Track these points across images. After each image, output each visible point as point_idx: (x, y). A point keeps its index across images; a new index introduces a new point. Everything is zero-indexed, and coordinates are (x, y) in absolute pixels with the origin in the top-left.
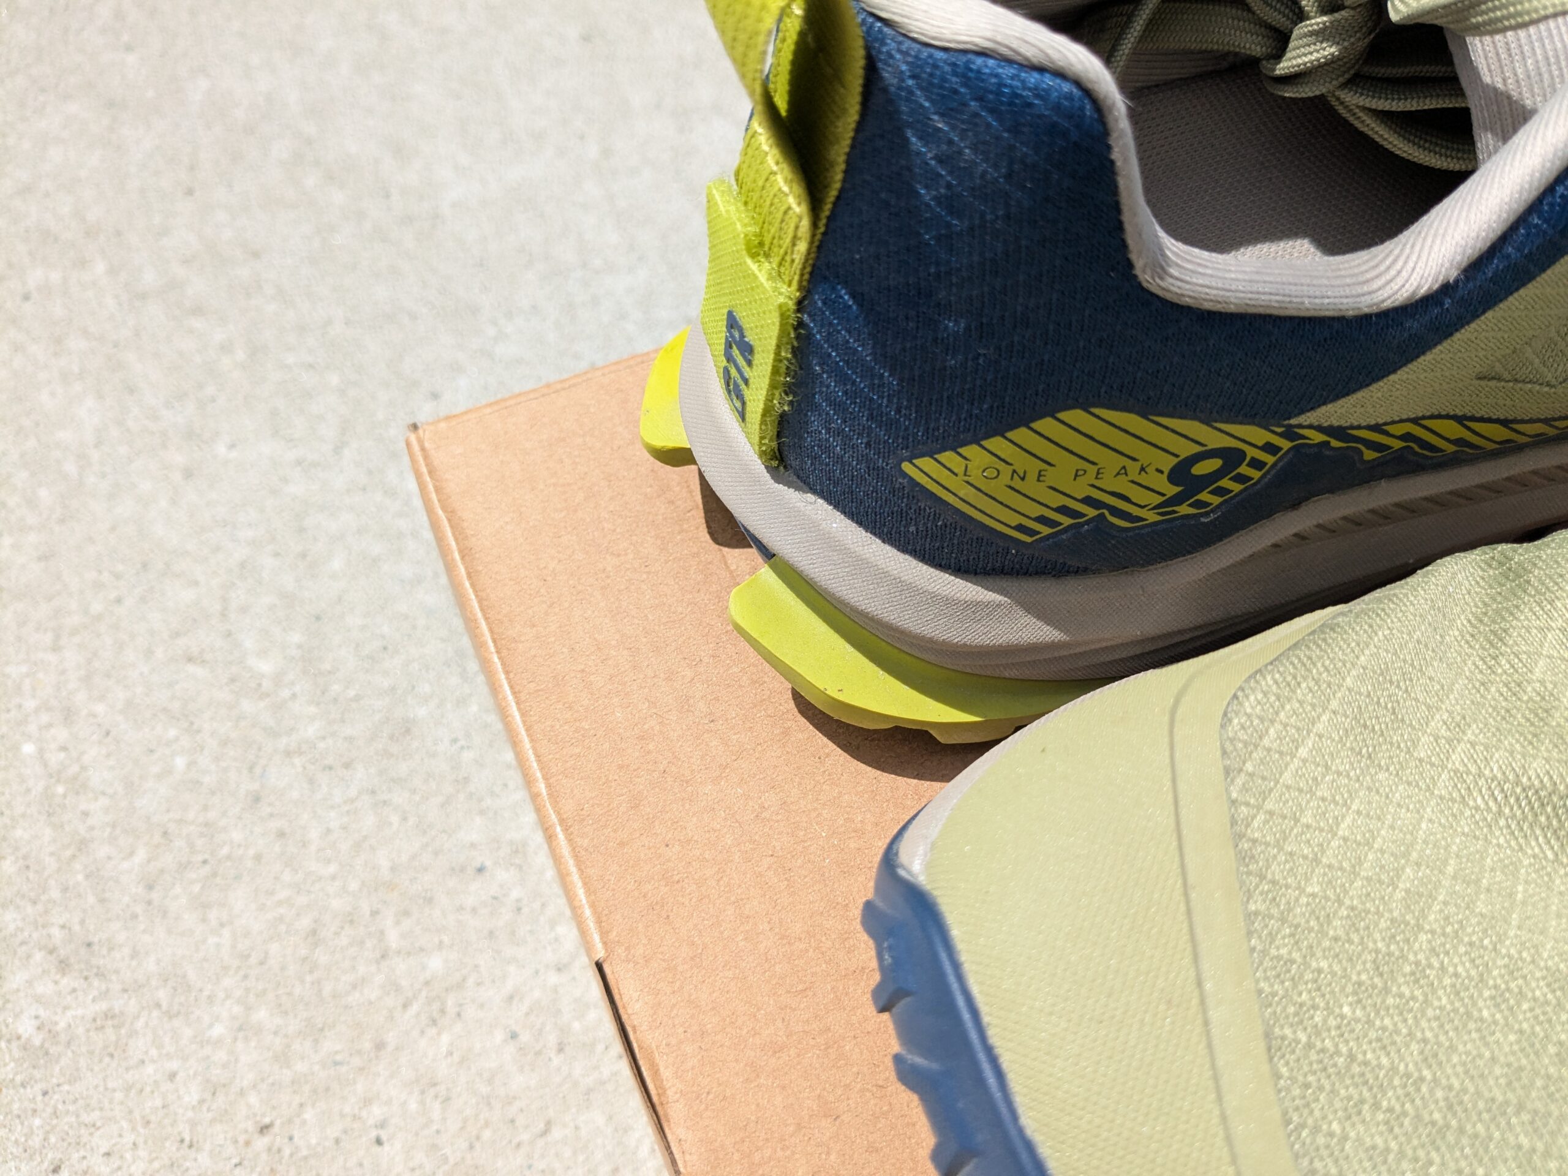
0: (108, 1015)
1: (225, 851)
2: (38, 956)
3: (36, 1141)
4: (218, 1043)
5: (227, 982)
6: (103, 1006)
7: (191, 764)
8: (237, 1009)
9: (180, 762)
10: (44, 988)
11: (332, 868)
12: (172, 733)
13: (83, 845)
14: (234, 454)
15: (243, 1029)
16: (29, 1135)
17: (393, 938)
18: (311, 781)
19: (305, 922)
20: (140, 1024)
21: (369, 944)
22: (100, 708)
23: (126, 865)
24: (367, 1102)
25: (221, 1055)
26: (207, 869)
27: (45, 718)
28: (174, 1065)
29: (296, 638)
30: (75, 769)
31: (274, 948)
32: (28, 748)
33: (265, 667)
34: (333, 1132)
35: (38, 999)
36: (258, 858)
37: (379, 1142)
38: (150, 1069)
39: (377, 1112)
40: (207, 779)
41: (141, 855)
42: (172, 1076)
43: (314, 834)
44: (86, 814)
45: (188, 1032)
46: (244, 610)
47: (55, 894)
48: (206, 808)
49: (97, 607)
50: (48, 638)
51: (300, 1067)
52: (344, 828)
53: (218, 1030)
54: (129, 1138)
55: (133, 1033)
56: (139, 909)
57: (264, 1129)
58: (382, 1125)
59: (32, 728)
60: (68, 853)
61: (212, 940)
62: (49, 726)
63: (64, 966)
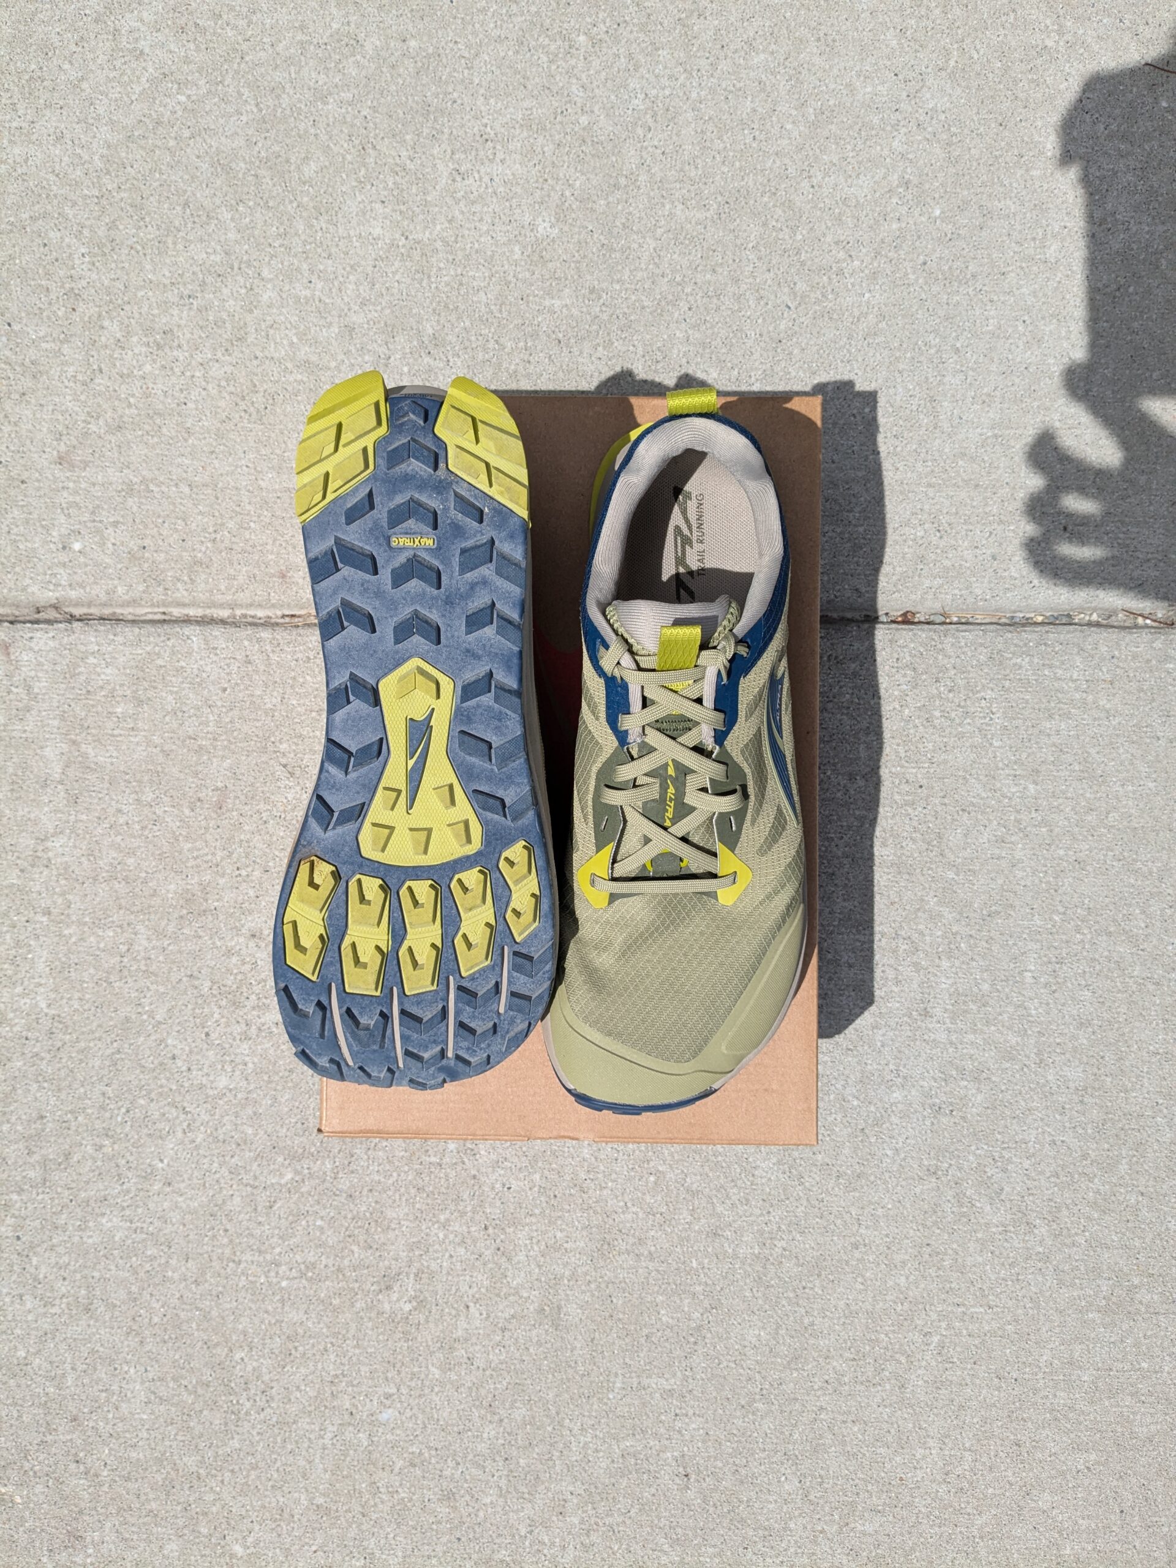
0: (416, 1275)
1: (368, 1215)
2: (380, 1297)
3: (454, 1312)
4: (446, 1236)
5: (423, 1227)
6: (412, 1276)
7: (322, 1218)
8: (436, 1226)
9: (319, 1223)
10: (395, 1297)
11: (395, 1174)
12: (304, 1223)
13: (339, 1270)
14: (166, 1161)
15: (444, 1226)
16: (450, 1314)
17: (433, 1159)
18: (352, 1172)
19: (413, 1191)
20: (425, 1264)
21: (433, 1170)
22: (278, 1250)
23: (356, 1255)
24: (493, 1188)
25: (451, 1237)
26: (373, 1224)
27: (272, 1274)
28: (447, 1255)
29: (280, 1159)
30: (303, 1266)
31: (417, 1206)
32: (284, 1284)
33: (289, 1176)
34: (498, 1203)
35: (398, 1300)
36: (376, 1202)
37: (509, 1188)
38: (445, 1264)
39: (498, 1186)
40: (332, 1214)
41: (355, 1248)
42: (451, 1256)
43: (377, 1178)
44: (326, 1266)
45: (437, 1247)
46: (256, 1178)
47: (357, 1285)
48: (345, 1217)
49: (226, 1241)
50: (231, 1264)
51: (469, 1209)
52: (380, 1165)
53: (441, 1236)
54: (468, 1278)
55: (428, 1267)
56: (378, 1254)
57: (486, 1228)
58: (504, 1185)
59: (275, 1280)
60: (341, 1276)
61: (404, 1229)
62: (277, 1273)
63: (389, 1288)
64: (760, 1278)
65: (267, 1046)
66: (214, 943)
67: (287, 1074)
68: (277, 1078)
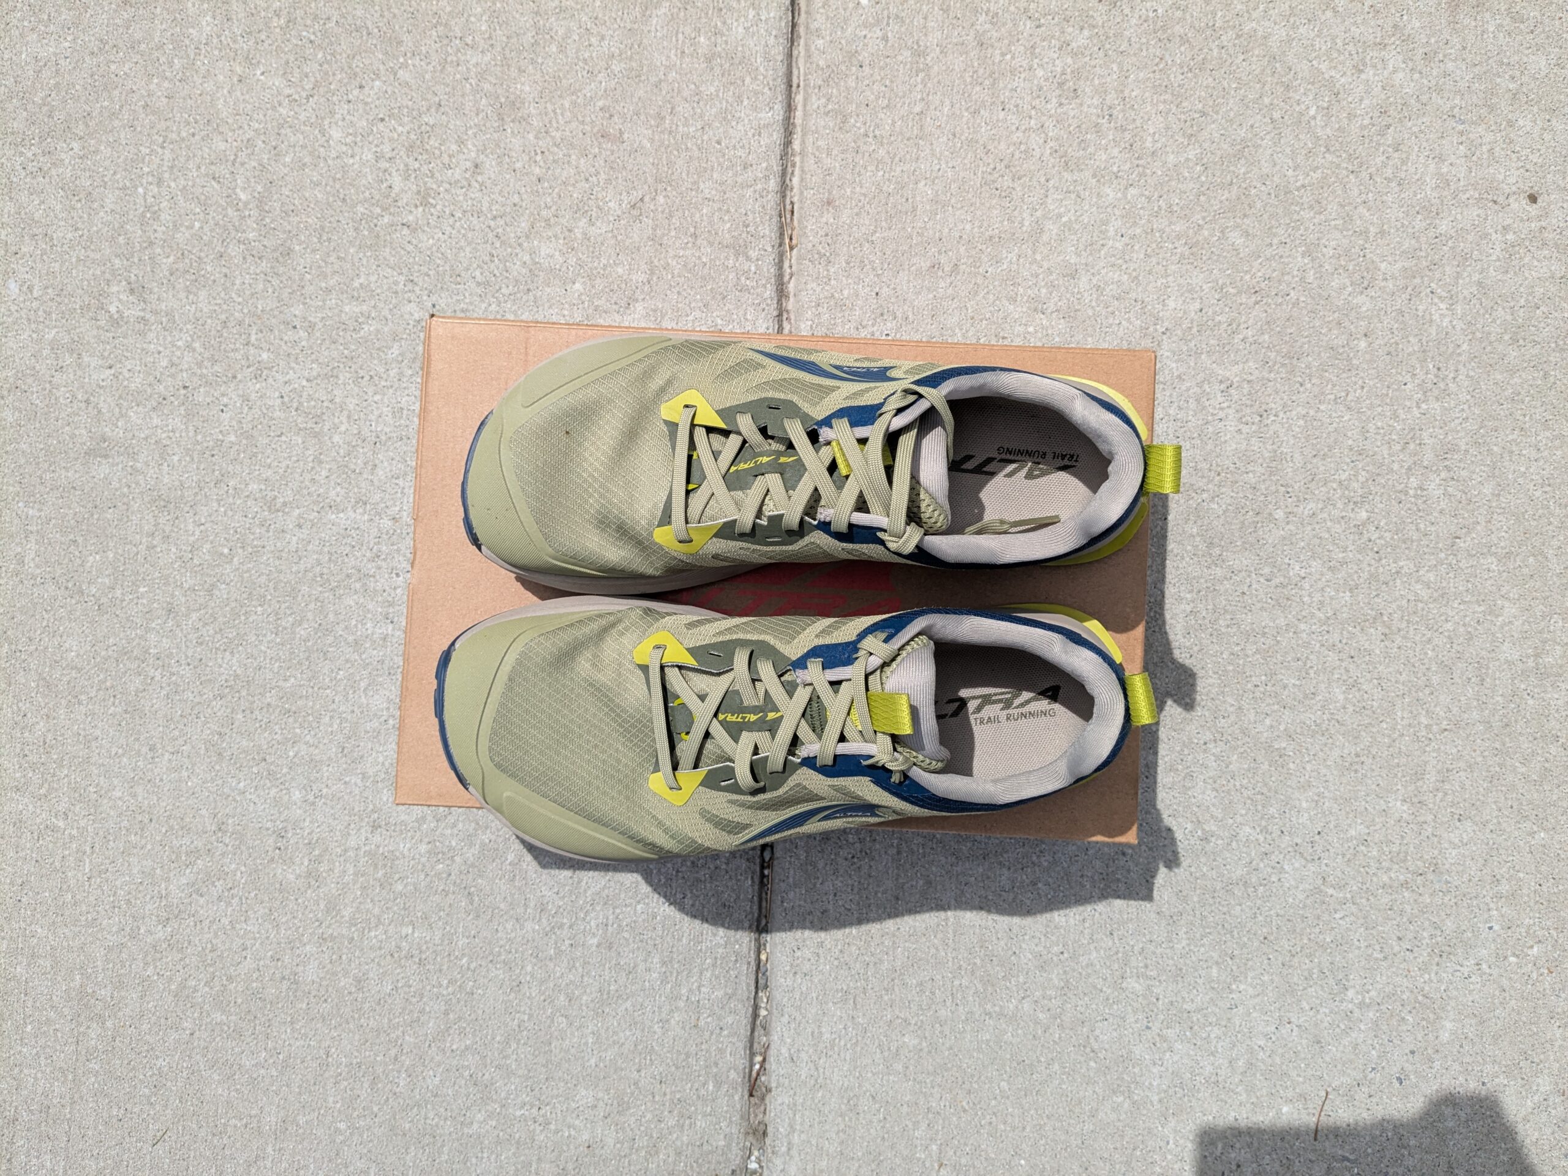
0: (143, 318)
1: (203, 272)
2: (124, 283)
3: (106, 354)
4: (179, 348)
5: (188, 326)
6: (142, 314)
7: (202, 228)
8: (189, 339)
9: (197, 225)
10: (123, 297)
11: (240, 300)
12: (198, 210)
13: (151, 244)
14: (262, 78)
15: (189, 347)
16: (104, 350)
17: (253, 338)
18: (244, 258)
19: (223, 317)
20: (153, 327)
21: (243, 337)
22: (173, 184)
23: (165, 260)
24: (223, 395)
25: (178, 353)
26: (194, 277)
27: (150, 179)
28: (161, 349)
29: (259, 188)
30: (156, 208)
31: (209, 321)
32: (141, 190)
33: (243, 197)
34: (208, 400)
35: (120, 300)
36: (214, 281)
37: (222, 411)
38: (152, 346)
39: (225, 400)
40: (205, 237)
41: (171, 259)
42: (159, 353)
43: (237, 282)
44: (155, 231)
45: (169, 339)
46: (242, 164)
47: (136, 260)
48: (201, 250)
49: (184, 134)
50: (161, 139)
51: (204, 371)
52: (250, 285)
53: (180, 343)
54: (138, 368)
55: (150, 330)
56: (165, 282)
57: (185, 387)
58: (226, 406)
59: (144, 181)
60: (145, 245)
61: (188, 307)
62: (151, 184)
63: (132, 291)
64: (126, 653)
65: (369, 177)
66: (471, 127)
67: (342, 196)
68: (338, 186)
